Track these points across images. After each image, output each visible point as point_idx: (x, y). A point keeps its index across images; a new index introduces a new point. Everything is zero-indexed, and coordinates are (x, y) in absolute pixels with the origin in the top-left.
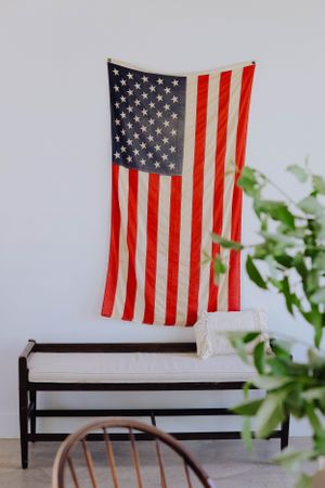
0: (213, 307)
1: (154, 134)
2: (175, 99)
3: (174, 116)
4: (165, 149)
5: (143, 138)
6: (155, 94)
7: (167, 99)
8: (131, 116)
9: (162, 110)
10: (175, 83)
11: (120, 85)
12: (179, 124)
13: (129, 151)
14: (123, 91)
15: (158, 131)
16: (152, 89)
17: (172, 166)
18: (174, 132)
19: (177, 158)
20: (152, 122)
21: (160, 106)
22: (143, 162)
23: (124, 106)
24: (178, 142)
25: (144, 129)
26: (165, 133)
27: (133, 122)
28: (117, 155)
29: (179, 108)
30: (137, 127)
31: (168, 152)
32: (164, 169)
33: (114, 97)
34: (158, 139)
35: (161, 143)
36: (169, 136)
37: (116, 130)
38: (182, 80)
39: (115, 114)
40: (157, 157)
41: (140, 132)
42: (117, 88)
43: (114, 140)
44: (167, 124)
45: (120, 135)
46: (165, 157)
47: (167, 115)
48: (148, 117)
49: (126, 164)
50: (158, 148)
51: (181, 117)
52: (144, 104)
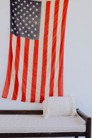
0: (51, 95)
1: (28, 23)
2: (37, 10)
3: (36, 16)
4: (32, 29)
5: (23, 25)
6: (29, 8)
7: (34, 10)
8: (18, 16)
9: (31, 14)
10: (37, 4)
11: (14, 3)
12: (38, 20)
13: (17, 30)
14: (16, 6)
15: (30, 22)
16: (28, 5)
17: (35, 36)
18: (36, 23)
19: (37, 32)
20: (27, 18)
21: (30, 12)
22: (23, 33)
23: (16, 12)
24: (38, 27)
25: (24, 21)
26: (32, 23)
27: (19, 18)
28: (12, 30)
29: (39, 13)
30: (21, 20)
31: (33, 30)
32: (32, 37)
33: (12, 8)
34: (30, 25)
35: (30, 27)
36: (34, 24)
37: (12, 21)
38: (40, 3)
39: (12, 14)
40: (29, 32)
41: (22, 22)
42: (13, 5)
43: (11, 24)
44: (33, 19)
45: (14, 23)
46: (32, 32)
47: (33, 16)
48: (26, 16)
49: (16, 34)
50: (29, 28)
51: (39, 17)
52: (24, 11)
